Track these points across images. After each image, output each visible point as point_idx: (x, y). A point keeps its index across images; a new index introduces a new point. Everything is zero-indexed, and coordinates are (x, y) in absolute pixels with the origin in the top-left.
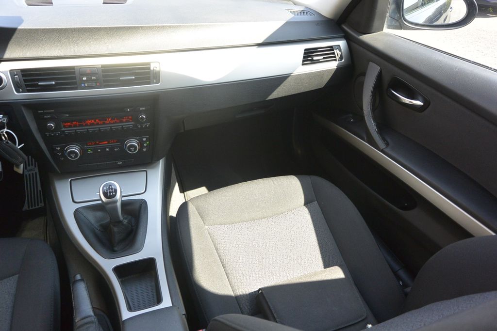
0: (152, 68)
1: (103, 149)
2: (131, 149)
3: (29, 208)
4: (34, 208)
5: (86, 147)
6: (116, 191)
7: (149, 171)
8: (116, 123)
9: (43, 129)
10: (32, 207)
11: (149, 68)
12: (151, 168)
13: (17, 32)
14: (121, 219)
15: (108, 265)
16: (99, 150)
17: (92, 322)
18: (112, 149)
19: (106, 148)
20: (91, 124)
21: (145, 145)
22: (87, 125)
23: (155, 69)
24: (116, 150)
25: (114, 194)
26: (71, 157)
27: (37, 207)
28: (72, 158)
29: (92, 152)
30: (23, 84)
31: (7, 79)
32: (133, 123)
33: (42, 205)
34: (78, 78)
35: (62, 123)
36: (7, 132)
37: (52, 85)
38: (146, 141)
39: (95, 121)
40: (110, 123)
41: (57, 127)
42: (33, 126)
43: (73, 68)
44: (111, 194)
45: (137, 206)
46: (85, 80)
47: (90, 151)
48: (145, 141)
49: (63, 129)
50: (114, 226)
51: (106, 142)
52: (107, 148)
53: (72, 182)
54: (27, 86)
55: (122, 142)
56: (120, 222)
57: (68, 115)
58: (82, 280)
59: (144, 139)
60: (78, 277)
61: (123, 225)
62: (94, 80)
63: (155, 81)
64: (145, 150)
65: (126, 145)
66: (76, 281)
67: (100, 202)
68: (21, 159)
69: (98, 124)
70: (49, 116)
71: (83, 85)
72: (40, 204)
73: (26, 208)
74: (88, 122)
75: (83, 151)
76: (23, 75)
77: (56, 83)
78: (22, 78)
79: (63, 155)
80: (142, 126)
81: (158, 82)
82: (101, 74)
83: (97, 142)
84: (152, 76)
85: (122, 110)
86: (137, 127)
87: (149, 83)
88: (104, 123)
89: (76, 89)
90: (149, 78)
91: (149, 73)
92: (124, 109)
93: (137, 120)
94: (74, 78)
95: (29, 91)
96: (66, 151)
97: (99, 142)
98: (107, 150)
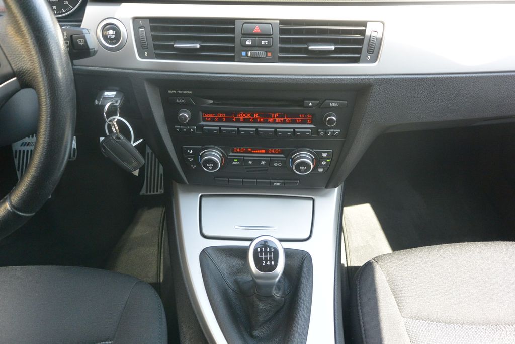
0: (368, 33)
1: (257, 162)
2: (301, 167)
3: (147, 192)
4: (152, 193)
5: (231, 154)
6: (276, 258)
7: (318, 201)
8: (284, 122)
9: (172, 119)
10: (150, 192)
11: (362, 33)
12: (321, 196)
16: (250, 162)
18: (270, 162)
19: (261, 160)
20: (246, 121)
21: (324, 163)
22: (238, 121)
23: (374, 34)
24: (276, 164)
25: (273, 263)
26: (207, 168)
27: (156, 193)
28: (209, 169)
29: (239, 163)
30: (151, 43)
31: (127, 32)
32: (312, 126)
33: (161, 191)
34: (237, 41)
35: (201, 113)
37: (195, 50)
38: (327, 157)
39: (252, 116)
40: (275, 122)
41: (194, 120)
42: (159, 113)
43: (232, 21)
44: (268, 263)
45: (296, 262)
46: (248, 46)
47: (236, 162)
48: (324, 158)
49: (202, 123)
51: (264, 151)
52: (264, 160)
54: (156, 47)
55: (288, 154)
57: (212, 102)
59: (324, 155)
61: (274, 301)
62: (264, 46)
63: (369, 58)
64: (320, 170)
65: (294, 159)
69: (255, 121)
70: (183, 101)
71: (244, 54)
72: (159, 190)
73: (143, 192)
74: (241, 116)
75: (226, 161)
76: (153, 29)
77: (201, 46)
78: (150, 34)
79: (196, 161)
80: (326, 133)
81: (374, 60)
82: (277, 36)
83: (250, 149)
84: (365, 48)
85: (300, 103)
86: (318, 133)
87: (356, 61)
88: (266, 122)
89: (232, 59)
90: (359, 51)
91: (360, 42)
92: (303, 101)
93: (321, 123)
94: (232, 40)
95: (159, 56)
96: (202, 156)
97: (254, 149)
98: (263, 163)
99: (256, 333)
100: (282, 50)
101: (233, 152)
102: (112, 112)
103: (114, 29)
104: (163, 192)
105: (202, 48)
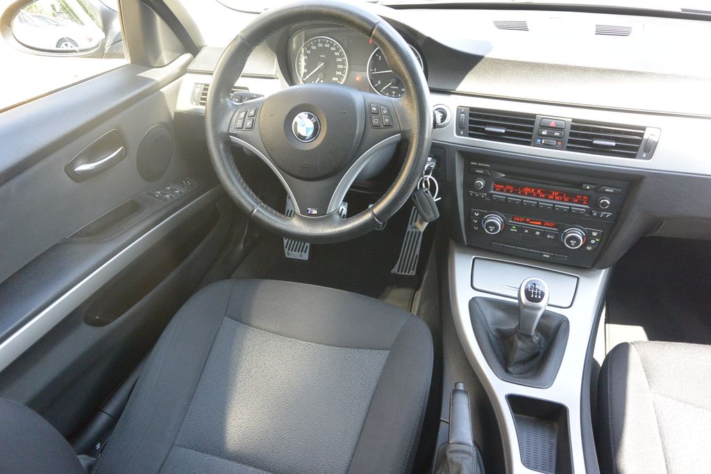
0: (645, 137)
1: (532, 232)
2: (571, 241)
3: (398, 271)
4: (403, 273)
5: (511, 221)
7: (583, 280)
8: (563, 200)
9: (469, 185)
10: (402, 272)
11: (642, 135)
12: (586, 276)
13: (483, 61)
14: (533, 333)
15: (502, 388)
16: (526, 231)
17: (469, 454)
18: (544, 234)
19: (536, 231)
20: (530, 194)
21: (593, 242)
22: (523, 194)
23: (651, 137)
24: (549, 236)
25: (539, 297)
26: (489, 230)
27: (407, 274)
28: (490, 232)
29: (516, 230)
30: (468, 125)
31: (452, 117)
32: (587, 207)
33: (413, 273)
34: (535, 131)
35: (493, 183)
36: (430, 179)
37: (501, 133)
38: (596, 237)
39: (536, 191)
40: (554, 199)
41: (487, 187)
42: (459, 179)
43: (534, 116)
44: (536, 296)
45: (554, 324)
46: (544, 135)
47: (514, 229)
48: (594, 237)
49: (492, 192)
50: (520, 339)
51: (540, 223)
52: (539, 231)
53: (476, 261)
54: (471, 129)
55: (562, 230)
56: (530, 337)
57: (504, 175)
58: (465, 392)
59: (595, 234)
60: (461, 386)
61: (532, 342)
62: (556, 137)
63: (644, 155)
64: (589, 248)
65: (566, 234)
66: (456, 391)
67: (517, 301)
68: (432, 215)
69: (538, 196)
70: (481, 172)
71: (539, 141)
72: (411, 271)
73: (395, 270)
74: (527, 190)
75: (506, 226)
76: (471, 115)
77: (506, 132)
78: (468, 118)
79: (479, 224)
80: (599, 215)
81: (649, 158)
82: (568, 130)
83: (528, 220)
84: (642, 146)
85: (579, 185)
86: (591, 214)
87: (633, 156)
88: (546, 197)
89: (528, 144)
90: (636, 149)
91: (639, 142)
92: (581, 185)
93: (595, 205)
94: (531, 130)
95: (471, 135)
96: (485, 220)
97: (531, 220)
98: (538, 233)
99: (510, 369)
100: (570, 142)
101: (513, 220)
102: (427, 173)
103: (442, 112)
104: (414, 274)
105: (506, 133)
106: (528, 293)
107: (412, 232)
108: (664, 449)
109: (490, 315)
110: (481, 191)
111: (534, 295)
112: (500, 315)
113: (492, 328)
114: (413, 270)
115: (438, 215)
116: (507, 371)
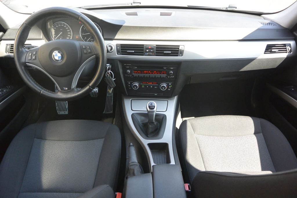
0: (180, 49)
1: (149, 86)
2: (163, 88)
3: (106, 112)
4: (108, 113)
6: (154, 107)
7: (169, 101)
8: (158, 74)
9: (125, 73)
11: (179, 48)
12: (171, 100)
13: (122, 27)
14: (154, 121)
15: (145, 142)
16: (147, 87)
17: (137, 165)
18: (153, 87)
19: (151, 86)
20: (146, 73)
21: (170, 87)
22: (144, 73)
23: (182, 49)
24: (155, 87)
26: (134, 88)
29: (144, 87)
31: (114, 48)
32: (166, 75)
34: (144, 50)
35: (133, 71)
36: (110, 72)
37: (133, 52)
39: (148, 72)
40: (155, 74)
42: (121, 71)
43: (143, 45)
45: (161, 117)
46: (147, 52)
47: (143, 86)
49: (133, 74)
50: (150, 124)
51: (152, 83)
53: (132, 100)
54: (122, 52)
55: (159, 84)
56: (153, 123)
57: (136, 68)
58: (133, 146)
59: (170, 84)
60: (131, 144)
61: (154, 124)
62: (152, 52)
63: (180, 55)
64: (169, 89)
65: (161, 86)
66: (130, 146)
67: (147, 112)
68: (113, 85)
69: (149, 73)
70: (128, 67)
71: (146, 54)
73: (104, 112)
74: (145, 72)
75: (140, 86)
76: (121, 47)
78: (121, 48)
79: (131, 87)
80: (170, 77)
81: (182, 56)
82: (155, 49)
84: (179, 52)
85: (162, 68)
86: (168, 77)
87: (177, 56)
88: (152, 74)
89: (143, 55)
90: (178, 53)
91: (178, 51)
93: (169, 74)
94: (143, 50)
95: (122, 54)
96: (133, 85)
97: (148, 83)
98: (151, 87)
99: (149, 136)
100: (157, 53)
101: (142, 83)
102: (109, 70)
103: (111, 47)
105: (135, 52)
106: (149, 107)
107: (109, 96)
108: (201, 151)
109: (139, 119)
110: (130, 74)
111: (152, 107)
112: (143, 118)
113: (141, 123)
114: (111, 111)
115: (115, 85)
116: (148, 137)
